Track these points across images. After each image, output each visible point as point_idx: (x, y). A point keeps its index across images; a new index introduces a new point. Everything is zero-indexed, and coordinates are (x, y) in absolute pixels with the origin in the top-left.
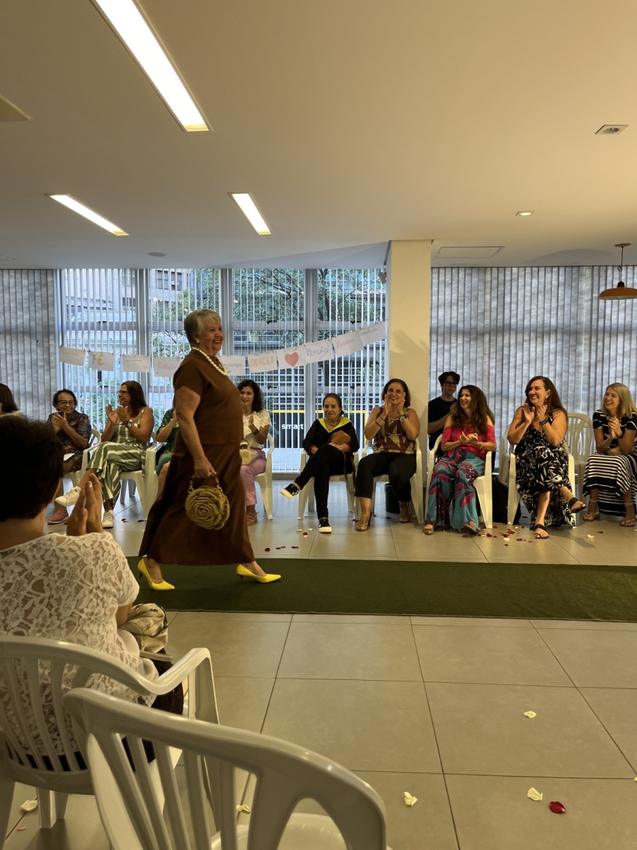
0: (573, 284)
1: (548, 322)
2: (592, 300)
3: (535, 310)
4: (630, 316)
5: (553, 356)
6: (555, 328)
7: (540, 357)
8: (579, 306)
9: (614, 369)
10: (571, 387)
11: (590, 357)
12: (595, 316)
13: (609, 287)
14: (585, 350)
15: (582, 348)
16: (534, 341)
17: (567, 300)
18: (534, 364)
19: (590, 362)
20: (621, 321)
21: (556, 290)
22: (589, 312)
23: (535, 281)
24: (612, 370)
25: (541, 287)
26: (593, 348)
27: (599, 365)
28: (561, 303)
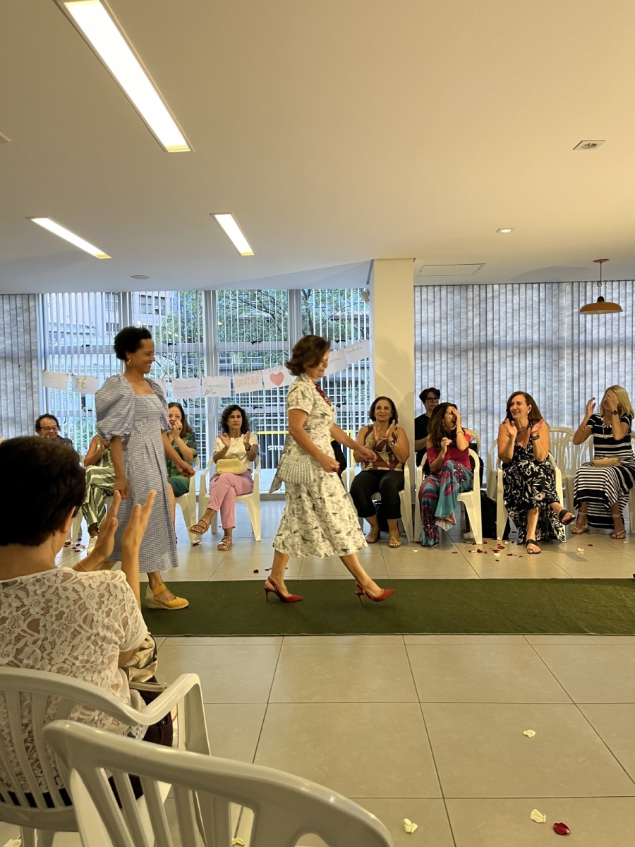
0: (553, 300)
1: (531, 337)
2: (572, 315)
3: (518, 326)
4: (610, 331)
5: (537, 371)
6: (537, 344)
7: (524, 372)
8: (560, 322)
9: (597, 383)
10: (555, 401)
11: (573, 372)
12: (576, 331)
13: (589, 302)
14: (568, 365)
15: (565, 363)
16: (517, 356)
17: (549, 316)
18: (517, 379)
19: (573, 377)
20: (602, 336)
21: (537, 306)
22: (570, 327)
23: (516, 297)
24: (595, 384)
25: (522, 303)
26: (576, 362)
27: (582, 379)
28: (542, 319)
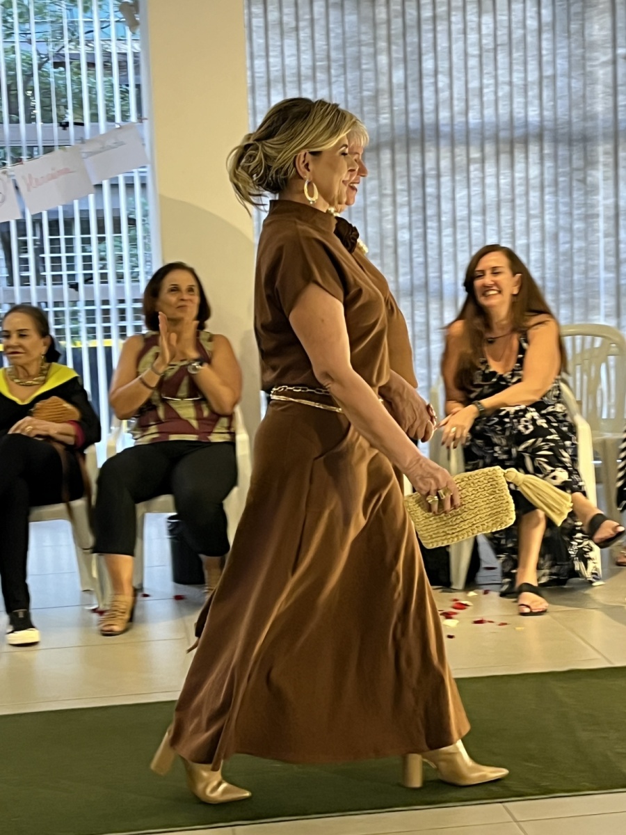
0: (571, 26)
1: (522, 115)
2: (614, 61)
3: (492, 88)
5: (537, 194)
6: (537, 131)
7: (508, 197)
8: (588, 78)
10: (579, 265)
11: (617, 195)
14: (606, 179)
15: (600, 175)
16: (493, 160)
17: (562, 64)
18: (494, 214)
19: (617, 207)
21: (535, 41)
22: (610, 91)
23: (487, 20)
25: (502, 34)
26: (622, 173)
28: (548, 71)
